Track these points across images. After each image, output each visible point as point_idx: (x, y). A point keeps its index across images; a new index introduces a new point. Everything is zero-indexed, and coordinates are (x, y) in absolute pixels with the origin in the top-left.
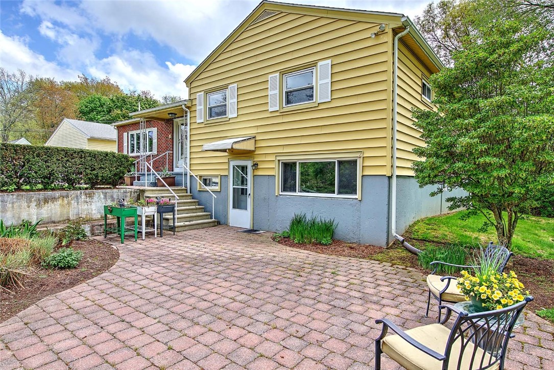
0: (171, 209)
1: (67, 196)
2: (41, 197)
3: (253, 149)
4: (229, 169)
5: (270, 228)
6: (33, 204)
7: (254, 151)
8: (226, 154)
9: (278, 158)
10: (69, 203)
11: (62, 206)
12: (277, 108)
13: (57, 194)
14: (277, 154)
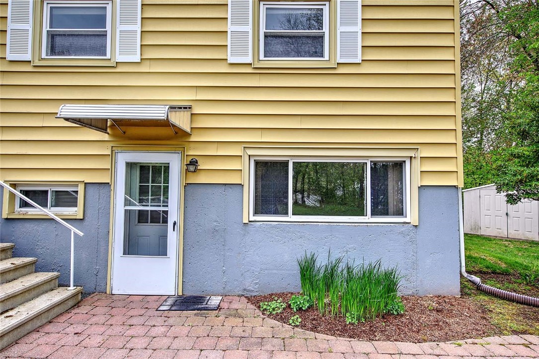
4: (112, 171)
5: (228, 288)
9: (250, 152)
12: (249, 60)
14: (247, 145)
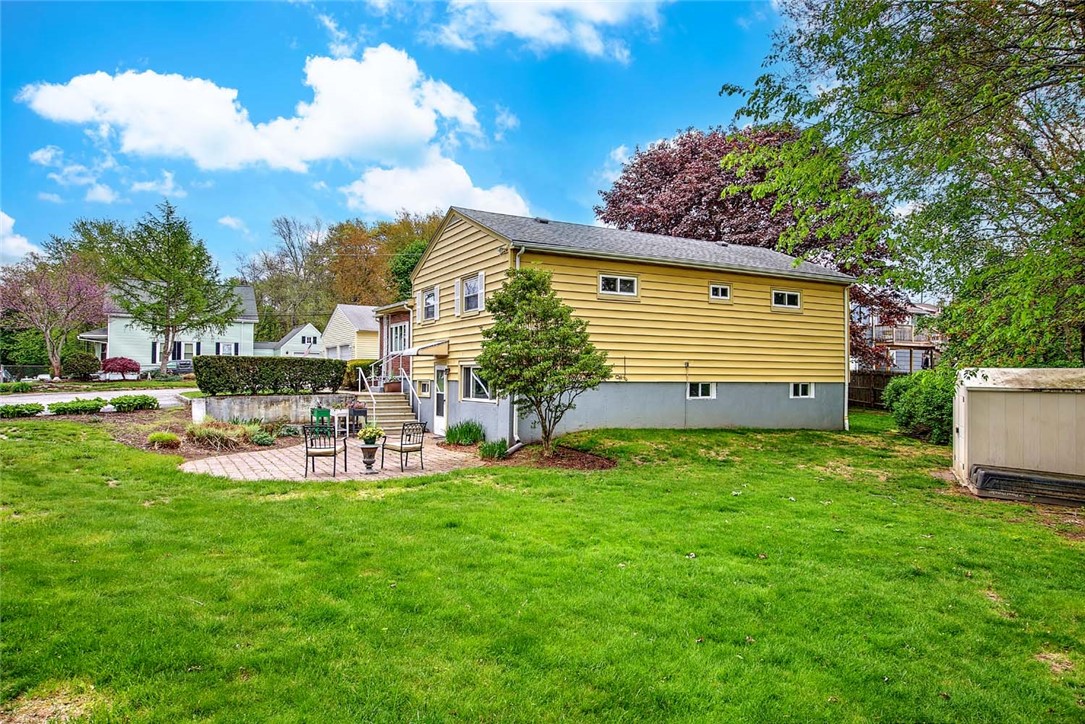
0: (364, 413)
1: (288, 400)
2: (269, 400)
3: (446, 353)
6: (263, 406)
7: (447, 356)
8: (433, 358)
9: (461, 363)
10: (290, 406)
11: (284, 408)
13: (281, 397)
14: (460, 359)
